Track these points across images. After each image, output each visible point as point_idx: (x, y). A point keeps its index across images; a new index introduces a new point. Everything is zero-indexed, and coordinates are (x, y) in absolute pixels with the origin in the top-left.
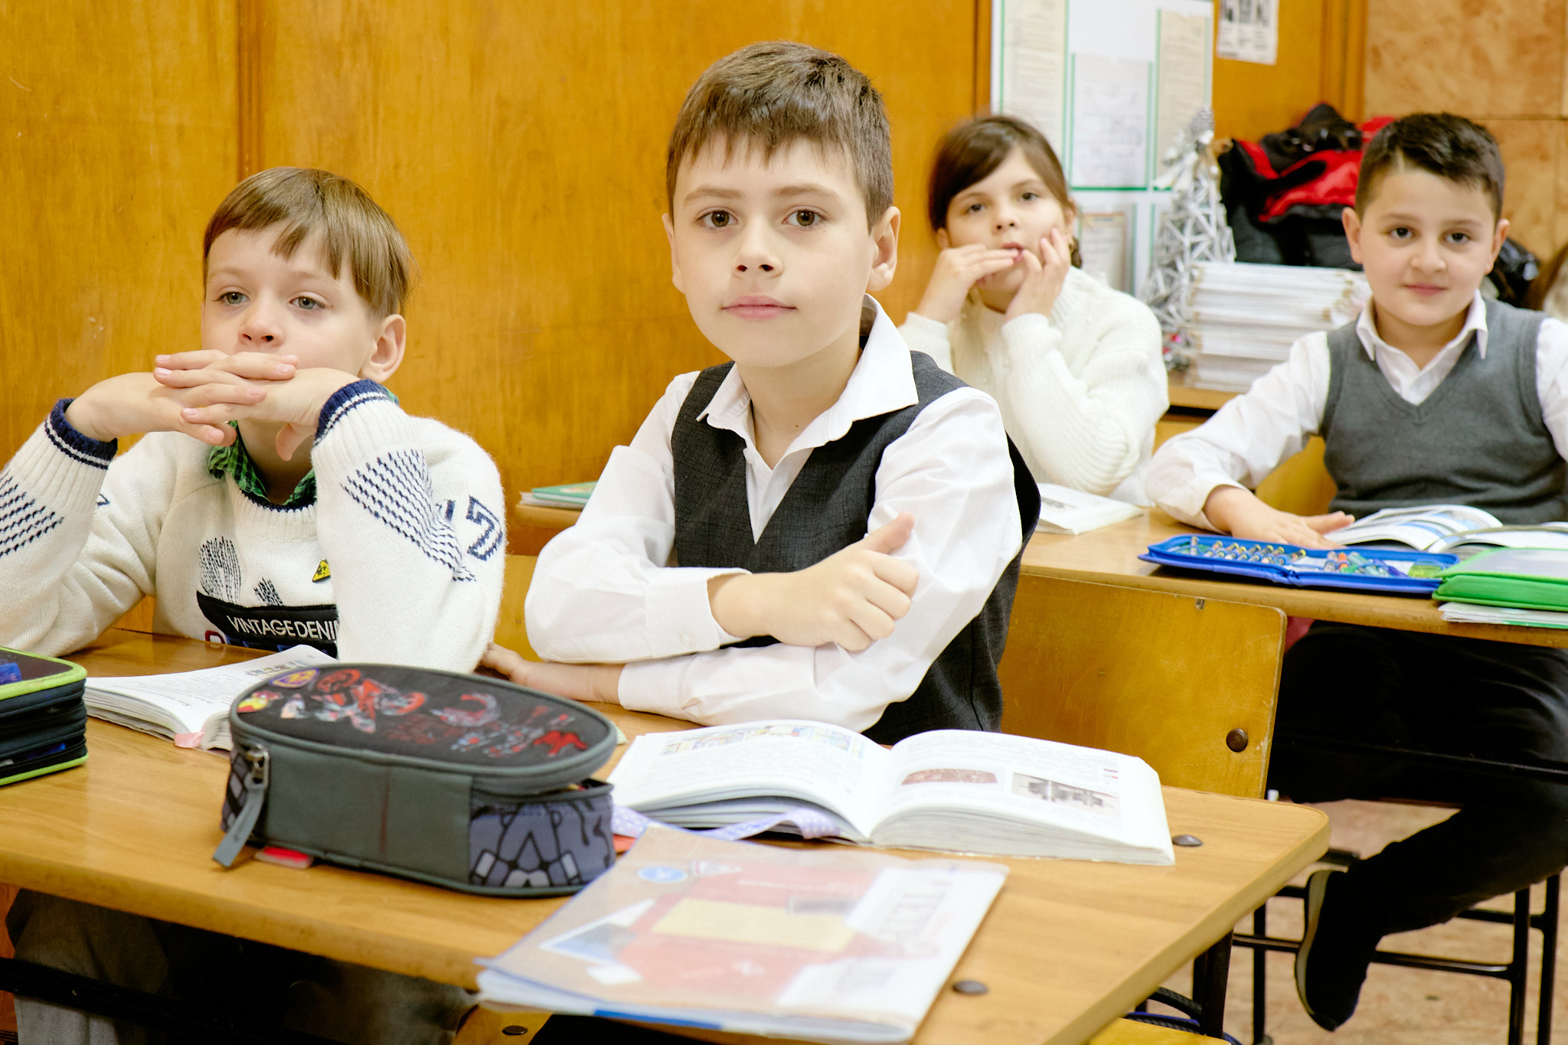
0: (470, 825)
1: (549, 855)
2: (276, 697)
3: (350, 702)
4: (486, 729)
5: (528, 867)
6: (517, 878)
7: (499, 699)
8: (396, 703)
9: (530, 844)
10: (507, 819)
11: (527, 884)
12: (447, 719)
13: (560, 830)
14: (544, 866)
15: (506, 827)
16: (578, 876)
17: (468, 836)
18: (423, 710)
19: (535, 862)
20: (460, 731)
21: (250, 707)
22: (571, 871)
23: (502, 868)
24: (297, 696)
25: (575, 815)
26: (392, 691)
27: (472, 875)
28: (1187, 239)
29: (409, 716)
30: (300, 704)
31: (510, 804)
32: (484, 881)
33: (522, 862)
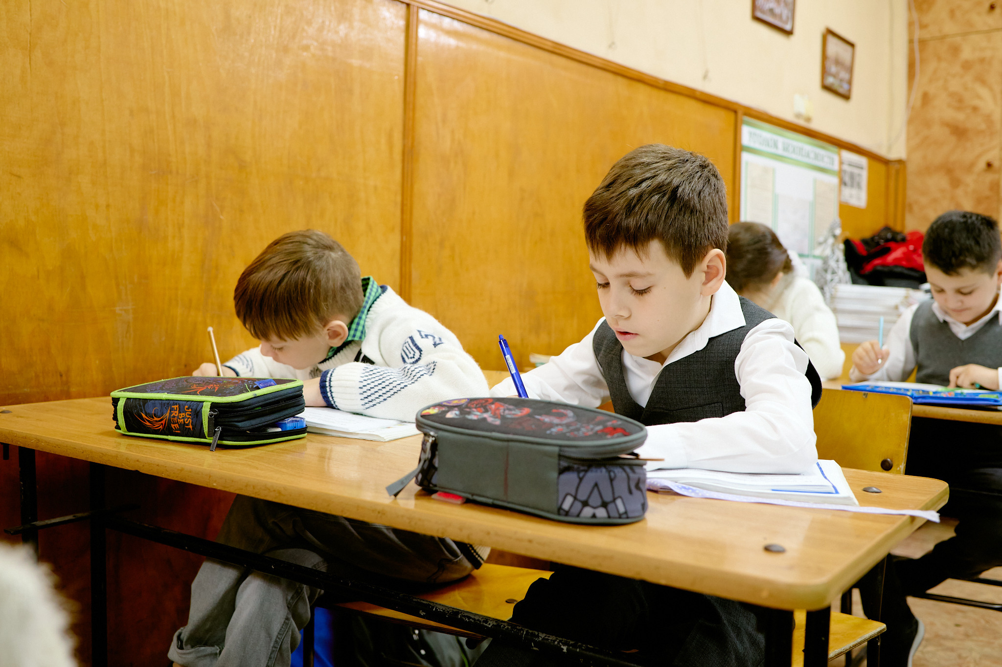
0: (558, 478)
1: (608, 498)
2: (444, 409)
3: (486, 411)
4: (568, 425)
5: (595, 505)
6: (588, 512)
7: (575, 413)
8: (513, 412)
9: (596, 491)
10: (581, 475)
11: (594, 516)
12: (544, 420)
13: (615, 483)
14: (604, 505)
15: (581, 479)
16: (626, 513)
17: (558, 484)
18: (530, 415)
19: (599, 502)
20: (551, 425)
21: (428, 413)
22: (622, 509)
23: (578, 505)
24: (456, 409)
25: (624, 475)
26: (511, 407)
27: (560, 509)
28: (829, 276)
29: (521, 418)
30: (457, 412)
31: (583, 465)
32: (567, 513)
33: (591, 502)
